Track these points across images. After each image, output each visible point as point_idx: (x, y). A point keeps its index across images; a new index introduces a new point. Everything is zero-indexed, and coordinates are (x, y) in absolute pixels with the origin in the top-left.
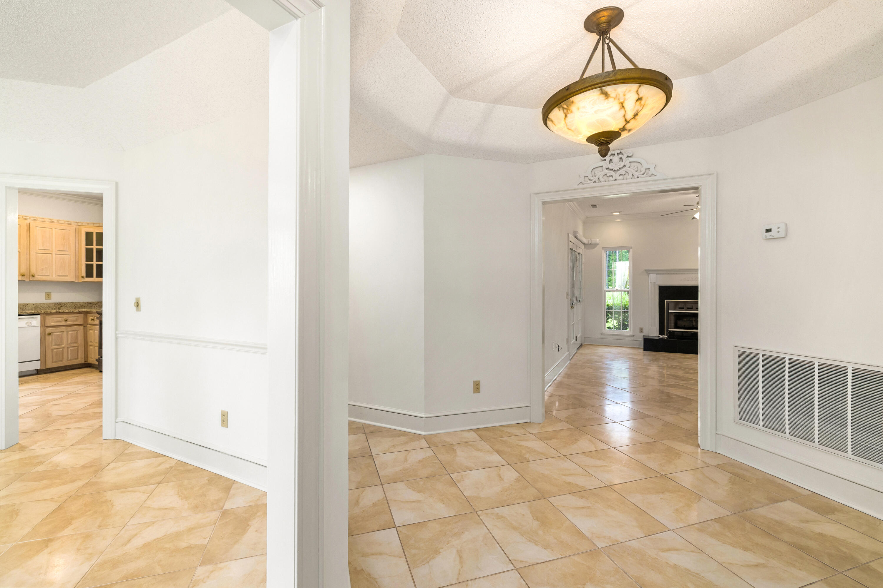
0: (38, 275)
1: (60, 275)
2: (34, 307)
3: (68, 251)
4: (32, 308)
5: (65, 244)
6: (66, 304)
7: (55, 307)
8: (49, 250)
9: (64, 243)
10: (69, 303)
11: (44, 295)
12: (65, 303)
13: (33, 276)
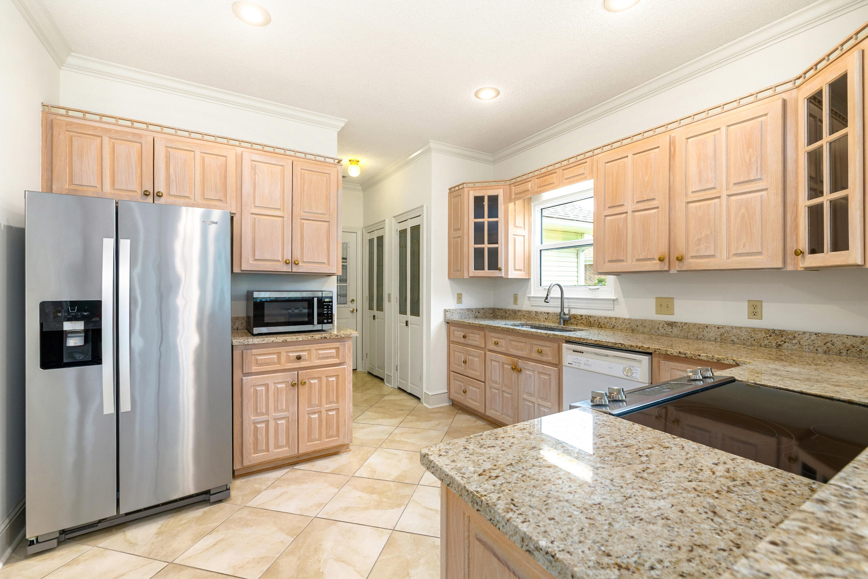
0: (692, 257)
1: (740, 251)
2: (719, 334)
3: (760, 179)
4: (716, 337)
5: (753, 159)
6: (796, 335)
7: (766, 342)
8: (714, 188)
9: (750, 160)
10: (807, 336)
11: (744, 307)
12: (795, 332)
13: (680, 259)
